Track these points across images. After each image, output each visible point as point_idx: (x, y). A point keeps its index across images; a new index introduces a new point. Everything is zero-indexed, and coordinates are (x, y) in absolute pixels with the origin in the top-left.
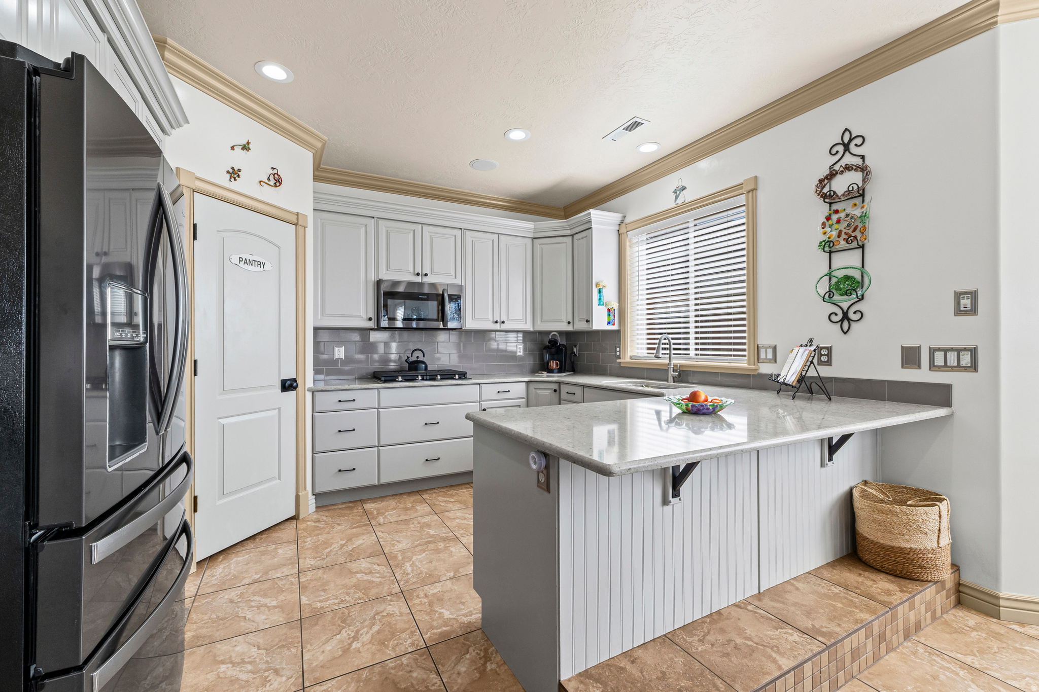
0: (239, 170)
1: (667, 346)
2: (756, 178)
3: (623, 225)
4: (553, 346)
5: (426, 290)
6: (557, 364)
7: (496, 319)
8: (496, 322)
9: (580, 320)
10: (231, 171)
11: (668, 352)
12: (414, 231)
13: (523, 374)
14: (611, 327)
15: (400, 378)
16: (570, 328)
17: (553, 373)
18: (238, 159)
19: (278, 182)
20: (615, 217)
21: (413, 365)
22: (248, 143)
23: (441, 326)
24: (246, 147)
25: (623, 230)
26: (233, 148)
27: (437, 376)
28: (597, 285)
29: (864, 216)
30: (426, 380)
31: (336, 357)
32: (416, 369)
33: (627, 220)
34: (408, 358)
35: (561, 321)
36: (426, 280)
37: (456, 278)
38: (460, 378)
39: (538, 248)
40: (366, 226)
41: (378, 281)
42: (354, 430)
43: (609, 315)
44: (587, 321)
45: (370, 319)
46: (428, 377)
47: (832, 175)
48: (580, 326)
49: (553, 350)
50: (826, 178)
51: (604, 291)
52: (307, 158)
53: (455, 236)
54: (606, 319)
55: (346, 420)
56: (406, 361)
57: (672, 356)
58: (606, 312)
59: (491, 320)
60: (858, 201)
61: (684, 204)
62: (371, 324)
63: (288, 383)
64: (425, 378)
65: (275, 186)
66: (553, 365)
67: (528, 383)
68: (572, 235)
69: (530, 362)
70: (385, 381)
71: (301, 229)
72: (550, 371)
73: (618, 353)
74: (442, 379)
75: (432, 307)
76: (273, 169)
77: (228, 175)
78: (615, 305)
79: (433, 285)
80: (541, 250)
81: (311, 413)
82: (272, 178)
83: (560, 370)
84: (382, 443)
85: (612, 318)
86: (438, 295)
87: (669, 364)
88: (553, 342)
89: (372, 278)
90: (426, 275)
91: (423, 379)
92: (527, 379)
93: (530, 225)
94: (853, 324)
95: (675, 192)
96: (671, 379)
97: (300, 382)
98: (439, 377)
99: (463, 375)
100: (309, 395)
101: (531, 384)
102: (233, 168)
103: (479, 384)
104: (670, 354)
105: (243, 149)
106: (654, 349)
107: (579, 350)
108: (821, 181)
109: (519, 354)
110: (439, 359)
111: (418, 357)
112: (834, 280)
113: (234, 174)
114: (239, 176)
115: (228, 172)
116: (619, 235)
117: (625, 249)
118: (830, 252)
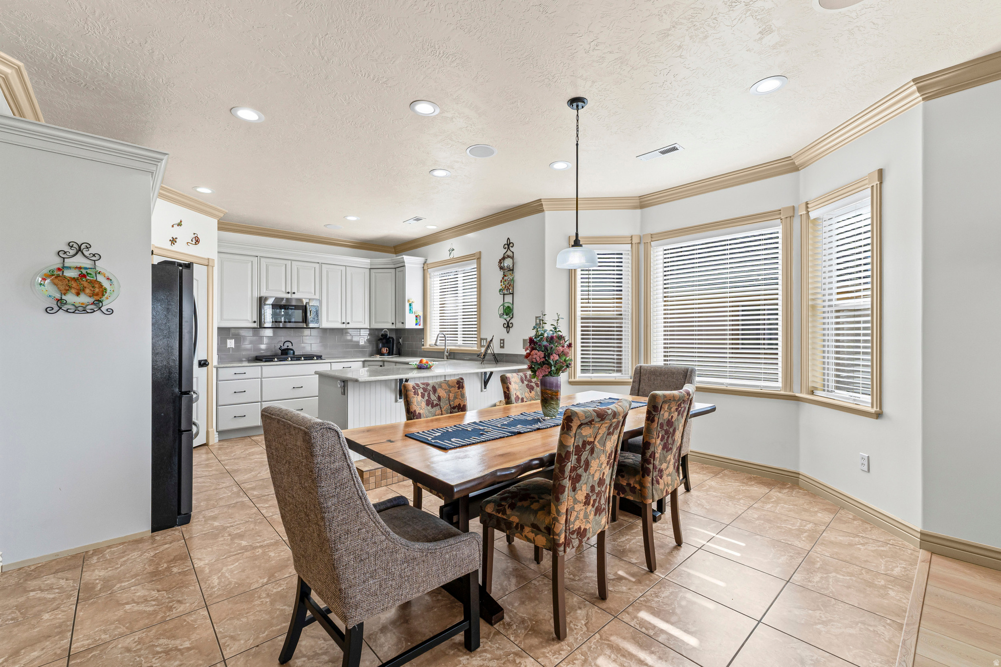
0: (176, 238)
1: (444, 339)
2: (480, 252)
3: (426, 264)
4: (384, 338)
5: (294, 303)
6: (387, 350)
7: (344, 321)
8: (344, 323)
9: (399, 323)
10: (172, 239)
11: (444, 342)
12: (286, 265)
13: (363, 356)
14: (418, 327)
15: (276, 360)
16: (394, 327)
17: (384, 355)
18: (176, 232)
19: (197, 241)
20: (421, 260)
21: (284, 352)
22: (181, 221)
23: (305, 327)
24: (179, 224)
25: (426, 268)
26: (173, 226)
27: (301, 358)
28: (408, 301)
29: (513, 280)
30: (294, 360)
31: (228, 346)
32: (287, 354)
33: (428, 262)
34: (281, 346)
35: (388, 322)
36: (294, 296)
37: (315, 294)
38: (317, 359)
39: (373, 275)
40: (252, 262)
41: (260, 298)
42: (245, 391)
43: (417, 320)
44: (402, 323)
45: (255, 322)
46: (295, 359)
47: (504, 258)
48: (399, 326)
49: (384, 341)
50: (502, 259)
51: (413, 305)
52: (214, 222)
53: (315, 268)
54: (414, 322)
55: (239, 385)
56: (279, 349)
57: (447, 344)
58: (415, 318)
59: (340, 322)
60: (511, 272)
61: (453, 259)
62: (255, 325)
63: (202, 362)
64: (293, 359)
65: (196, 244)
66: (384, 350)
67: (364, 361)
68: (395, 268)
69: (369, 349)
70: (266, 361)
71: (210, 268)
72: (382, 354)
73: (423, 343)
74: (304, 360)
75: (297, 315)
76: (194, 234)
77: (170, 242)
78: (421, 314)
79: (300, 300)
80: (375, 276)
81: (216, 381)
82: (194, 240)
83: (389, 354)
84: (264, 400)
85: (418, 321)
86: (303, 306)
87: (445, 349)
88: (384, 336)
89: (256, 295)
90: (294, 293)
91: (291, 360)
92: (363, 359)
93: (368, 261)
94: (510, 329)
95: (449, 251)
96: (445, 357)
97: (209, 361)
98: (303, 358)
99: (319, 357)
100: (215, 370)
101: (366, 363)
102: (173, 238)
103: (330, 363)
104: (445, 343)
105: (178, 225)
106: (443, 340)
107: (403, 341)
108: (500, 260)
109: (361, 343)
110: (304, 347)
111: (288, 346)
112: (505, 308)
113: (173, 241)
114: (176, 242)
115: (170, 240)
116: (424, 270)
117: (427, 279)
118: (504, 295)
